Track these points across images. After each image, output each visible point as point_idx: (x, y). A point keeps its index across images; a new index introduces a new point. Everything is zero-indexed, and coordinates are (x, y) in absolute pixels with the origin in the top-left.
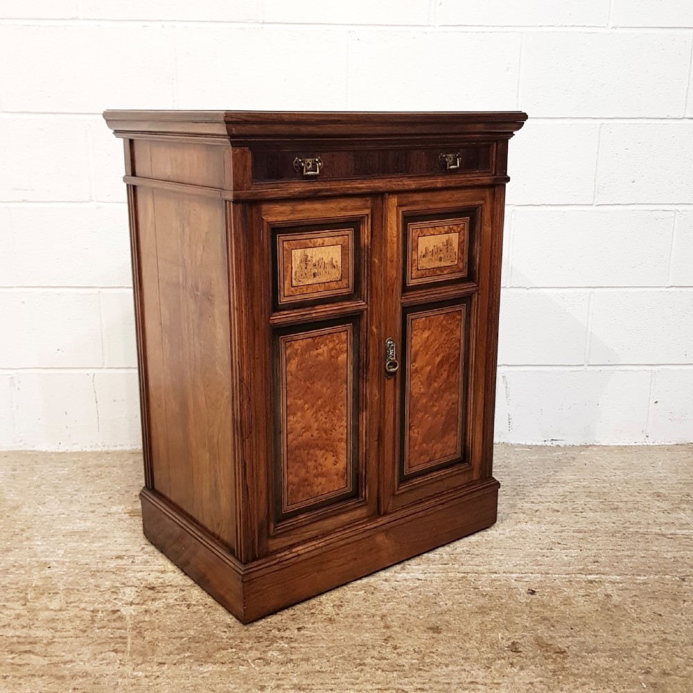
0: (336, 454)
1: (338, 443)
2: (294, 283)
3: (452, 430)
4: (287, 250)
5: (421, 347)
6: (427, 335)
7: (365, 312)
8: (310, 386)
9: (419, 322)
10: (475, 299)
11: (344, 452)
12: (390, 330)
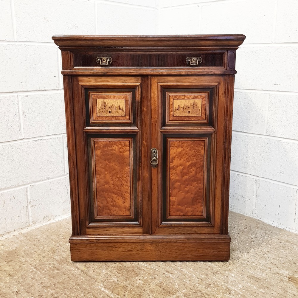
0: (124, 198)
1: (125, 194)
2: (98, 115)
3: (200, 202)
4: (94, 99)
5: (176, 156)
6: (180, 150)
7: (138, 133)
8: (108, 163)
9: (175, 143)
10: (213, 135)
11: (129, 199)
12: (155, 144)
